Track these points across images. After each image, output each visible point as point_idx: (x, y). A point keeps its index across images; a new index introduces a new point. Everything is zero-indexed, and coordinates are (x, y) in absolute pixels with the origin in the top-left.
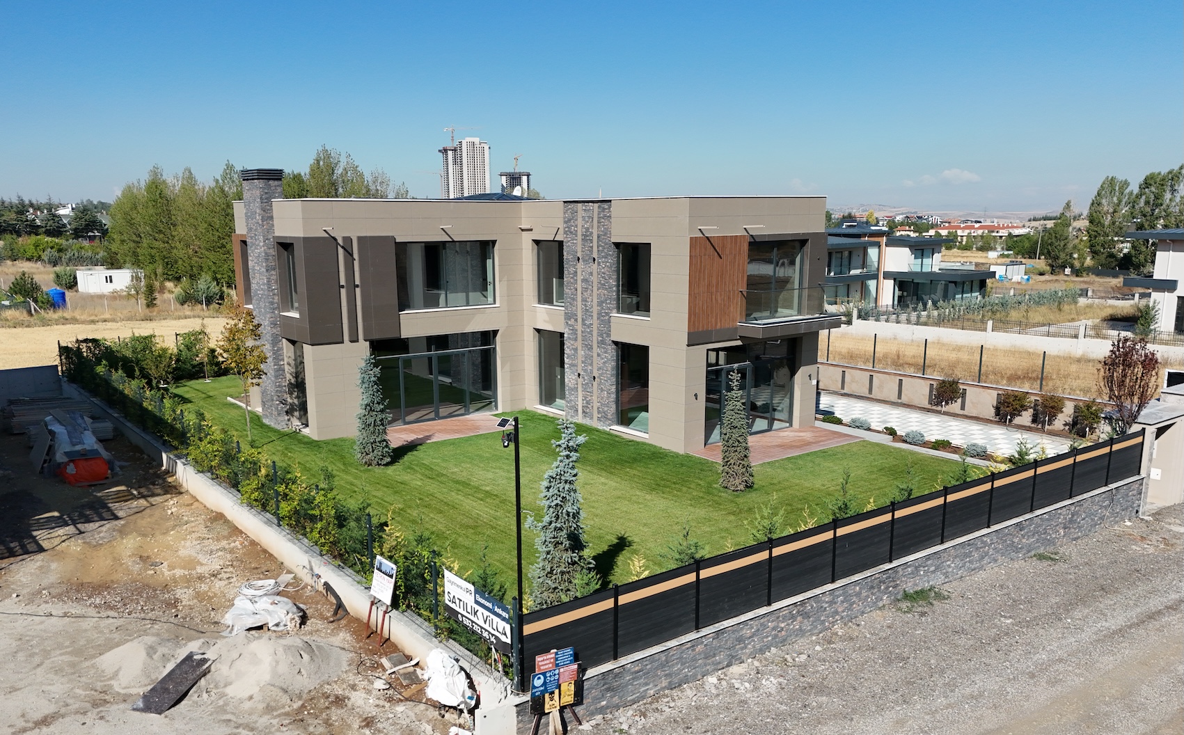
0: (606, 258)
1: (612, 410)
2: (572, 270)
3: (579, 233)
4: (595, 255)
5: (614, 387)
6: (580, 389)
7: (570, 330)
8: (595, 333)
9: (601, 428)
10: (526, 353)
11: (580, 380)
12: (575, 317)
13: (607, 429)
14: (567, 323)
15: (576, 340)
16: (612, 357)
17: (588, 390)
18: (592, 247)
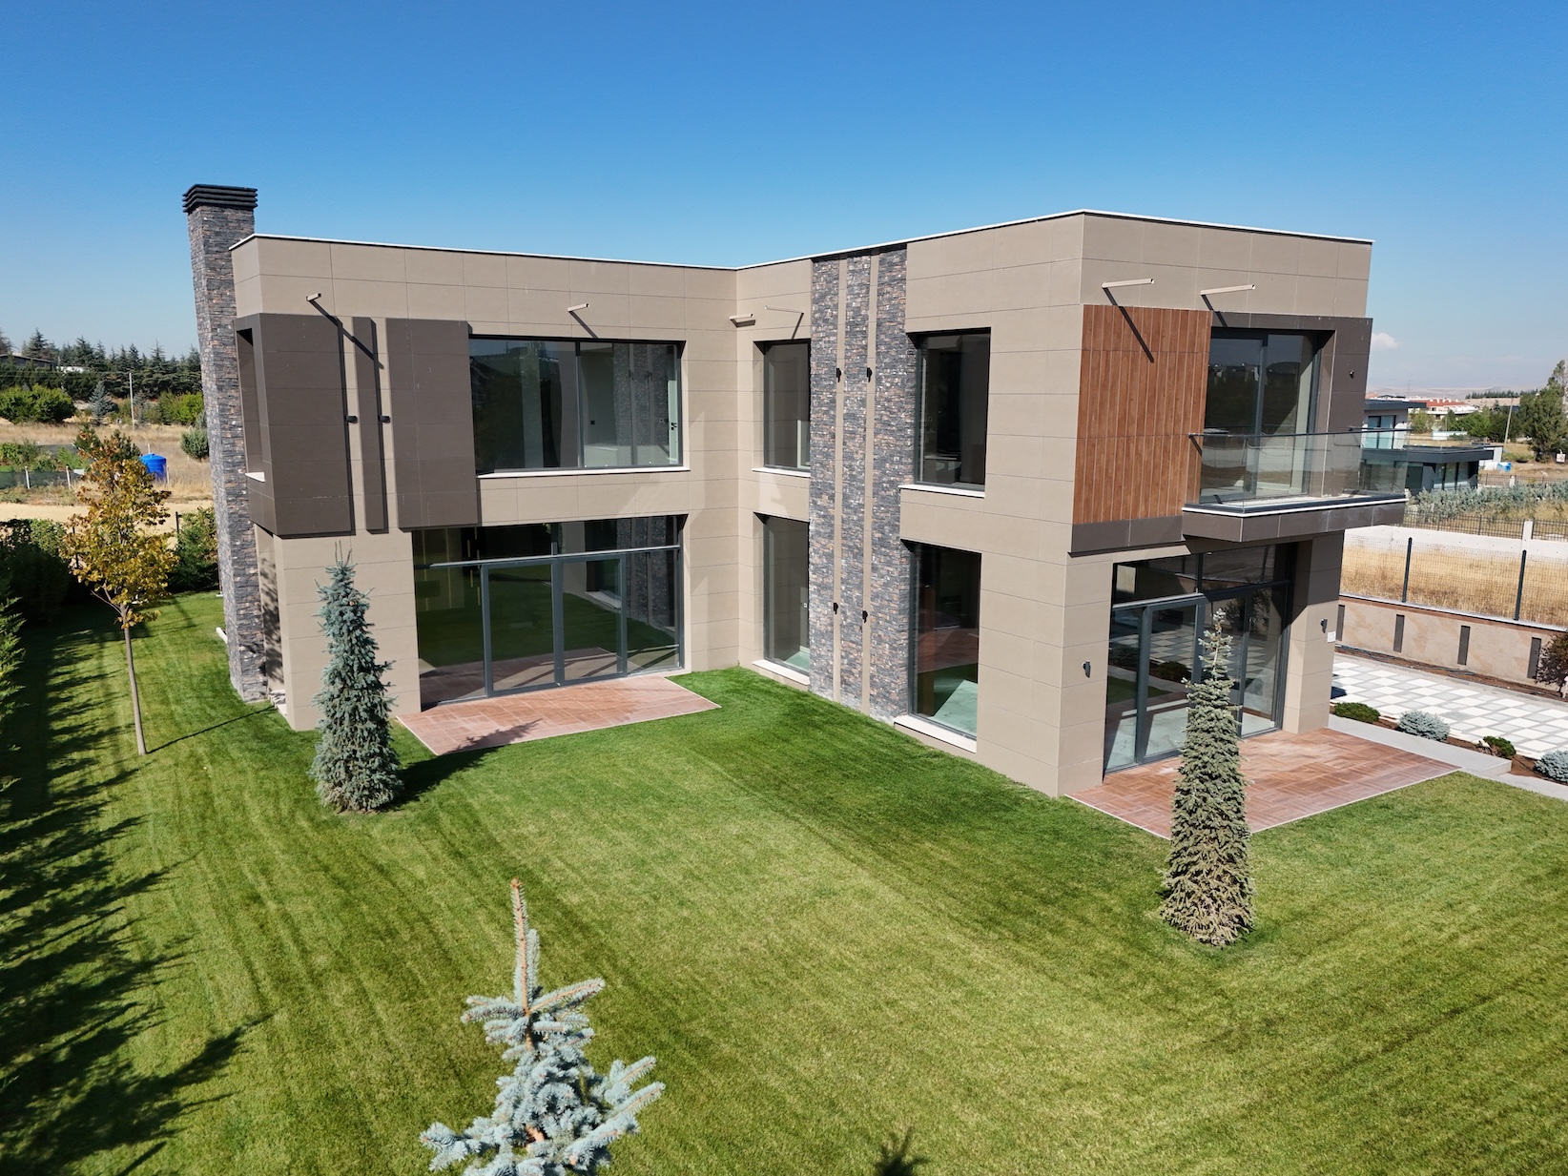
0: (894, 367)
1: (900, 680)
2: (826, 396)
3: (842, 321)
4: (871, 364)
5: (905, 636)
6: (837, 635)
7: (820, 516)
8: (868, 524)
9: (876, 718)
10: (740, 559)
11: (838, 617)
12: (830, 492)
13: (890, 721)
14: (815, 503)
15: (831, 536)
16: (901, 574)
17: (853, 638)
18: (865, 347)
